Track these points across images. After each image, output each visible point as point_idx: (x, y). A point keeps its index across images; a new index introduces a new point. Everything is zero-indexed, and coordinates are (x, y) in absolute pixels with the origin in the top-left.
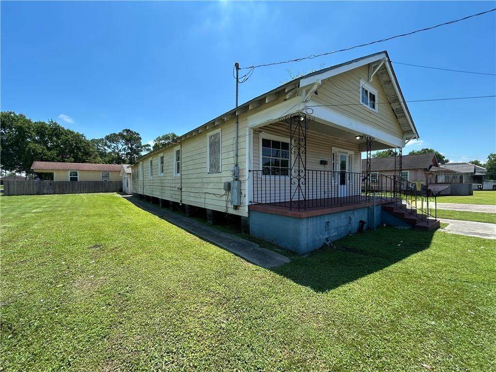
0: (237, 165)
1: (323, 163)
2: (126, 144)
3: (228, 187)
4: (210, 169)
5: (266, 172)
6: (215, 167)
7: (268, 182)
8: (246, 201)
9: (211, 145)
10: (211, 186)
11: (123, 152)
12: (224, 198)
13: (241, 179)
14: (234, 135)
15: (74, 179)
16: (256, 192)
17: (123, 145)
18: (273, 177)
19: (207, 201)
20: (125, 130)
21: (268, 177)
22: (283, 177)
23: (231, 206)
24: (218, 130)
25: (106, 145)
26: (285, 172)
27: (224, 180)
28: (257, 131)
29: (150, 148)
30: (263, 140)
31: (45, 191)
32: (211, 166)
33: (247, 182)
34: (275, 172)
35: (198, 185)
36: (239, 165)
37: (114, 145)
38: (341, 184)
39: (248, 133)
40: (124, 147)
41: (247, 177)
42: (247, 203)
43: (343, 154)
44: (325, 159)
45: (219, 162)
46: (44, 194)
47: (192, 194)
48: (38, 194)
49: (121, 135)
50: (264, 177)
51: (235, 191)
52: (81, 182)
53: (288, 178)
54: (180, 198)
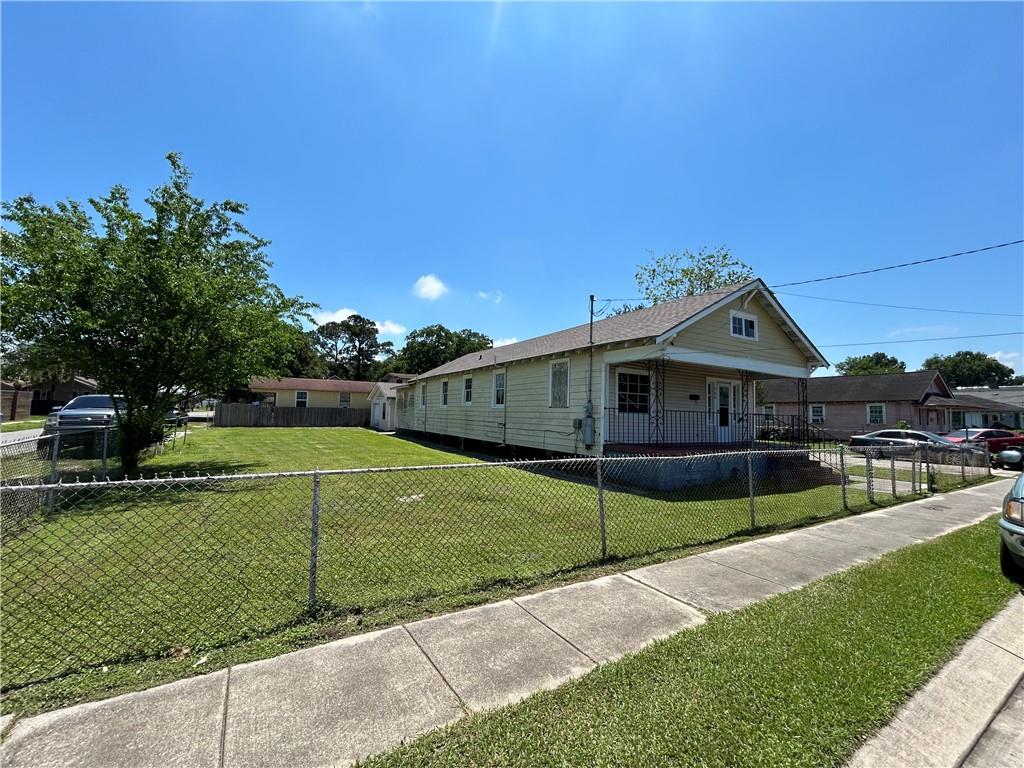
0: (590, 401)
1: (694, 398)
2: (352, 341)
3: (579, 425)
4: (553, 402)
5: (622, 409)
6: (559, 400)
7: (626, 421)
8: (601, 441)
9: (554, 375)
10: (554, 422)
11: (345, 355)
12: (573, 437)
13: (595, 416)
14: (588, 368)
15: (301, 404)
16: (612, 431)
17: (345, 343)
18: (631, 415)
19: (548, 441)
20: (354, 316)
21: (626, 415)
22: (641, 415)
23: (581, 445)
24: (567, 360)
25: (318, 342)
26: (644, 409)
27: (573, 417)
28: (613, 367)
29: (391, 348)
30: (620, 374)
31: (265, 422)
32: (554, 398)
33: (602, 420)
34: (632, 409)
35: (534, 421)
36: (593, 401)
37: (330, 342)
38: (721, 425)
39: (603, 369)
40: (347, 345)
41: (602, 414)
42: (602, 443)
43: (724, 385)
44: (696, 392)
45: (566, 396)
46: (263, 426)
47: (523, 432)
48: (256, 425)
49: (345, 325)
50: (621, 415)
51: (588, 429)
52: (312, 408)
53: (647, 416)
54: (502, 436)
